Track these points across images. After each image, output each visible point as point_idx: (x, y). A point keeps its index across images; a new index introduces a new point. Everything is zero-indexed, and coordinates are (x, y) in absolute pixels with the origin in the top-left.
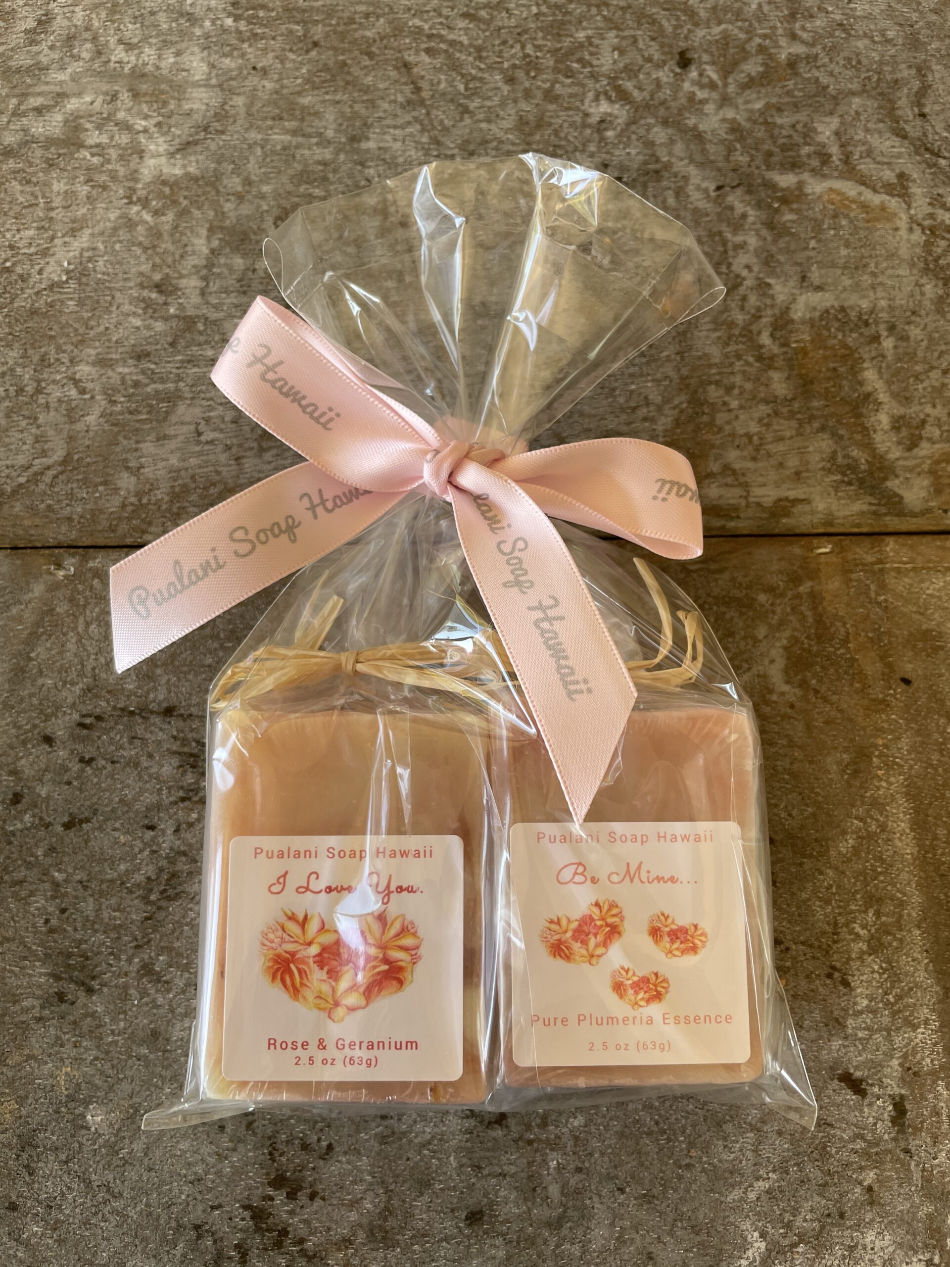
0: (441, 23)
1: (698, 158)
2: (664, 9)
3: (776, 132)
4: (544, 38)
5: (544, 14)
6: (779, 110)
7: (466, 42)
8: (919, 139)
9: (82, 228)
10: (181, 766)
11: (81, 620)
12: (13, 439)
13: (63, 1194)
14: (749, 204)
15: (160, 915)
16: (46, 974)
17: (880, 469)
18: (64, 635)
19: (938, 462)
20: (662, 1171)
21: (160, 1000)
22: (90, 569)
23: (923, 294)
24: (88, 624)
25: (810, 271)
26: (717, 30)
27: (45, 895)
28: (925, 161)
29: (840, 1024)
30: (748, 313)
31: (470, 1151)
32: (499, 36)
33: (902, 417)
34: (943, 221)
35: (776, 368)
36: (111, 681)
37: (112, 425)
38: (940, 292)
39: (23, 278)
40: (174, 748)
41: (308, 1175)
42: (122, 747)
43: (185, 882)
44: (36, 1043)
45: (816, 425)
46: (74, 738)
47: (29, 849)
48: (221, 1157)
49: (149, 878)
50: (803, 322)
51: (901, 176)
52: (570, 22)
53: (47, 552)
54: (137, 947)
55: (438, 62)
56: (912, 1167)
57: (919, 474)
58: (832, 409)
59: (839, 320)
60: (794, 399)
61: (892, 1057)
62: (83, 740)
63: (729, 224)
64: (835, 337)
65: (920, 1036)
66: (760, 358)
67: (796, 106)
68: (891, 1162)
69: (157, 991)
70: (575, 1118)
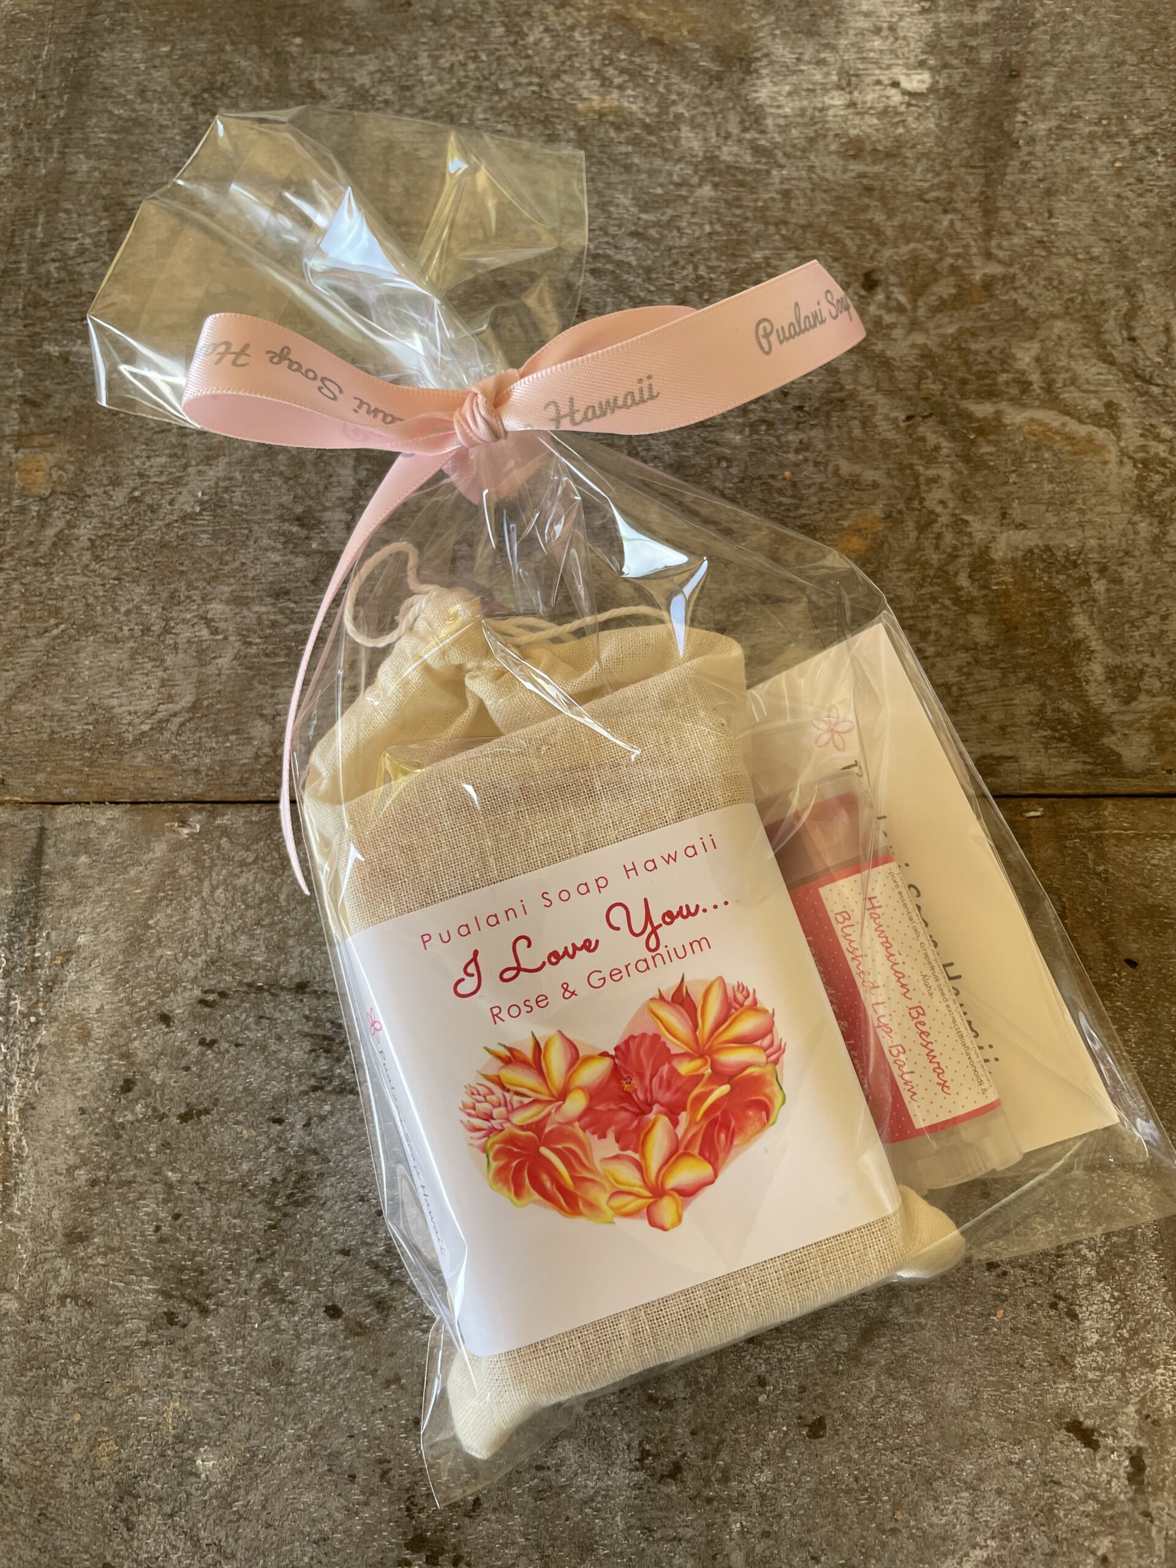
0: (608, 243)
1: (885, 385)
2: (848, 228)
3: (971, 358)
4: (718, 259)
5: (718, 233)
6: (974, 335)
7: (634, 263)
8: (1128, 365)
9: (218, 456)
10: (313, 1050)
11: (206, 883)
12: (137, 683)
13: (166, 1554)
14: (943, 435)
15: (286, 1224)
16: (154, 1291)
17: (1095, 724)
18: (187, 899)
19: (1159, 717)
20: (863, 1537)
21: (284, 1324)
22: (218, 826)
23: (1136, 533)
24: (214, 889)
25: (1011, 507)
26: (905, 249)
27: (156, 1198)
28: (1136, 389)
29: (1066, 1362)
30: (944, 552)
31: (640, 1510)
32: (669, 256)
33: (1118, 667)
34: (1157, 454)
35: (976, 613)
36: (237, 952)
37: (247, 668)
38: (1156, 531)
39: (153, 509)
40: (306, 1029)
41: (452, 1536)
42: (247, 1028)
43: (315, 1185)
44: (141, 1372)
45: (1022, 675)
46: (195, 1016)
47: (141, 1144)
48: (351, 1513)
49: (274, 1180)
50: (1005, 563)
51: (1109, 405)
52: (746, 242)
53: (170, 807)
54: (259, 1260)
55: (604, 284)
56: (1154, 1533)
57: (1138, 730)
58: (1039, 658)
59: (1044, 561)
60: (997, 646)
61: (1127, 1403)
62: (204, 1019)
63: (921, 457)
64: (1040, 579)
65: (1160, 1378)
66: (957, 601)
67: (992, 330)
68: (1129, 1527)
69: (281, 1313)
70: (762, 1472)
